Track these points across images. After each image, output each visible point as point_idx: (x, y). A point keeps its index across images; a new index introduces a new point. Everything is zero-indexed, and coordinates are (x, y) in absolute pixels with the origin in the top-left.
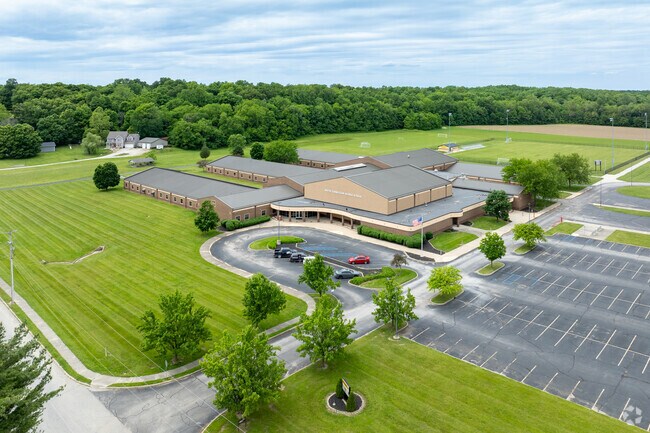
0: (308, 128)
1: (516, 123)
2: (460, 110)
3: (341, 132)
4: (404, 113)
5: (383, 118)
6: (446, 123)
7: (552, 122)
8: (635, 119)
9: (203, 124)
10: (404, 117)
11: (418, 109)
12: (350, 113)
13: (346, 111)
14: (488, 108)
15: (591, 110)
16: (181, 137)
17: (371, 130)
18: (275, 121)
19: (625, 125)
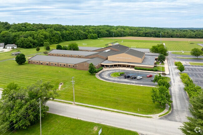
0: (62, 39)
1: (116, 37)
2: (101, 33)
3: (71, 40)
4: (87, 34)
5: (82, 36)
6: (99, 37)
7: (125, 36)
8: (147, 35)
9: (30, 38)
10: (87, 35)
11: (91, 33)
12: (72, 34)
13: (71, 33)
14: (109, 32)
15: (135, 32)
16: (23, 44)
17: (79, 40)
18: (52, 37)
19: (144, 37)
